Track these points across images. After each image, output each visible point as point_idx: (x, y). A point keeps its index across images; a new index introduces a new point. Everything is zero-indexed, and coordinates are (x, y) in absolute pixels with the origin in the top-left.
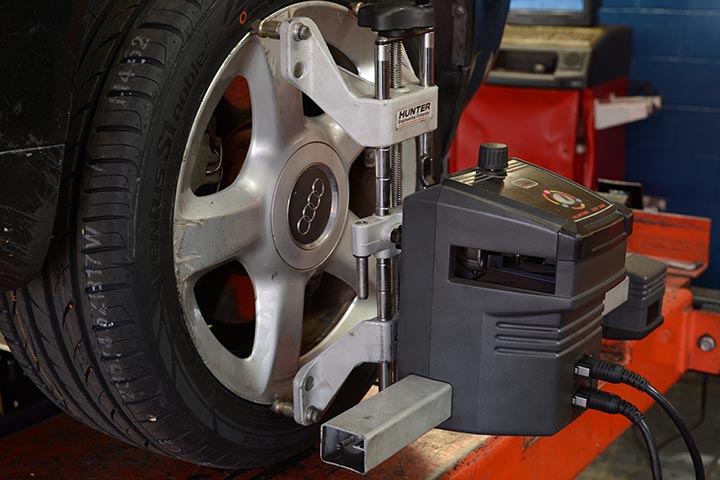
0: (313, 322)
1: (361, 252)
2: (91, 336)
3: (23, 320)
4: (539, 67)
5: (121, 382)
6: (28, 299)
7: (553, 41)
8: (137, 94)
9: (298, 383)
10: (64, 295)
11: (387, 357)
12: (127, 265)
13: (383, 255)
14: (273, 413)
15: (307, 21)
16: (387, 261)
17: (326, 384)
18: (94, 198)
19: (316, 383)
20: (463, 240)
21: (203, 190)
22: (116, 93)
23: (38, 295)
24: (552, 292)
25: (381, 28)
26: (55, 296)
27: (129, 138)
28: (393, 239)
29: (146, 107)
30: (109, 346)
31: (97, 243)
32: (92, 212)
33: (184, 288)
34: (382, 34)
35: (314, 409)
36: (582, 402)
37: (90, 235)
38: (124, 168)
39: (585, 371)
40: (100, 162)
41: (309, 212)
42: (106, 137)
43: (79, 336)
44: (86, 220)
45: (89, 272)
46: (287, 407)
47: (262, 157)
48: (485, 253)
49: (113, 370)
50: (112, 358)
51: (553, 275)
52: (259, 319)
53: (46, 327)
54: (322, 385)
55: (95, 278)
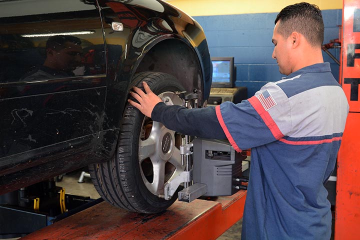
0: (167, 175)
1: (182, 153)
2: (120, 174)
3: (100, 173)
4: (216, 102)
5: (126, 186)
6: (102, 167)
7: (220, 93)
8: (131, 116)
9: (166, 189)
10: (113, 165)
11: (189, 181)
12: (130, 156)
13: (187, 154)
14: (158, 198)
15: (168, 98)
16: (188, 156)
17: (172, 189)
18: (122, 141)
19: (170, 189)
20: (208, 149)
21: (143, 139)
22: (126, 116)
23: (106, 165)
24: (230, 160)
25: (186, 99)
26: (110, 166)
27: (130, 126)
28: (190, 150)
29: (134, 119)
30: (124, 177)
31: (123, 151)
32: (121, 144)
33: (140, 163)
34: (186, 100)
35: (170, 196)
36: (238, 187)
37: (121, 150)
38: (129, 133)
39: (238, 180)
40: (123, 132)
41: (166, 145)
42: (124, 126)
43: (116, 175)
44: (120, 146)
45: (120, 159)
46: (162, 196)
47: (155, 131)
48: (213, 152)
49: (124, 183)
50: (125, 180)
51: (230, 157)
52: (154, 173)
53: (107, 174)
54: (171, 189)
55: (122, 160)
